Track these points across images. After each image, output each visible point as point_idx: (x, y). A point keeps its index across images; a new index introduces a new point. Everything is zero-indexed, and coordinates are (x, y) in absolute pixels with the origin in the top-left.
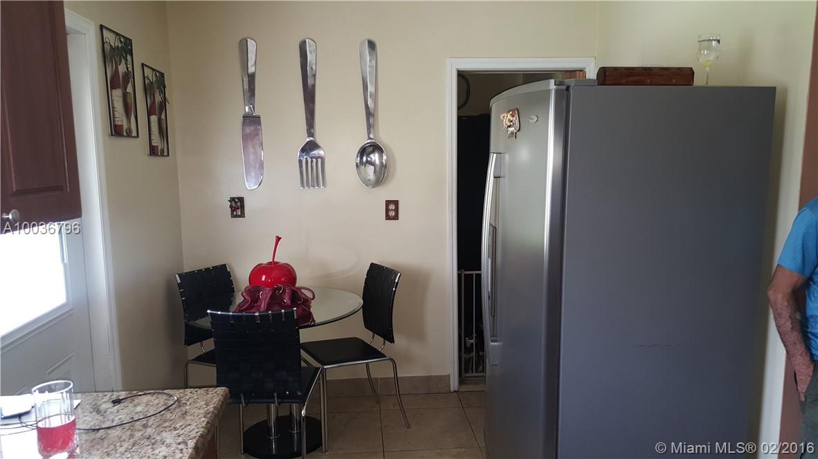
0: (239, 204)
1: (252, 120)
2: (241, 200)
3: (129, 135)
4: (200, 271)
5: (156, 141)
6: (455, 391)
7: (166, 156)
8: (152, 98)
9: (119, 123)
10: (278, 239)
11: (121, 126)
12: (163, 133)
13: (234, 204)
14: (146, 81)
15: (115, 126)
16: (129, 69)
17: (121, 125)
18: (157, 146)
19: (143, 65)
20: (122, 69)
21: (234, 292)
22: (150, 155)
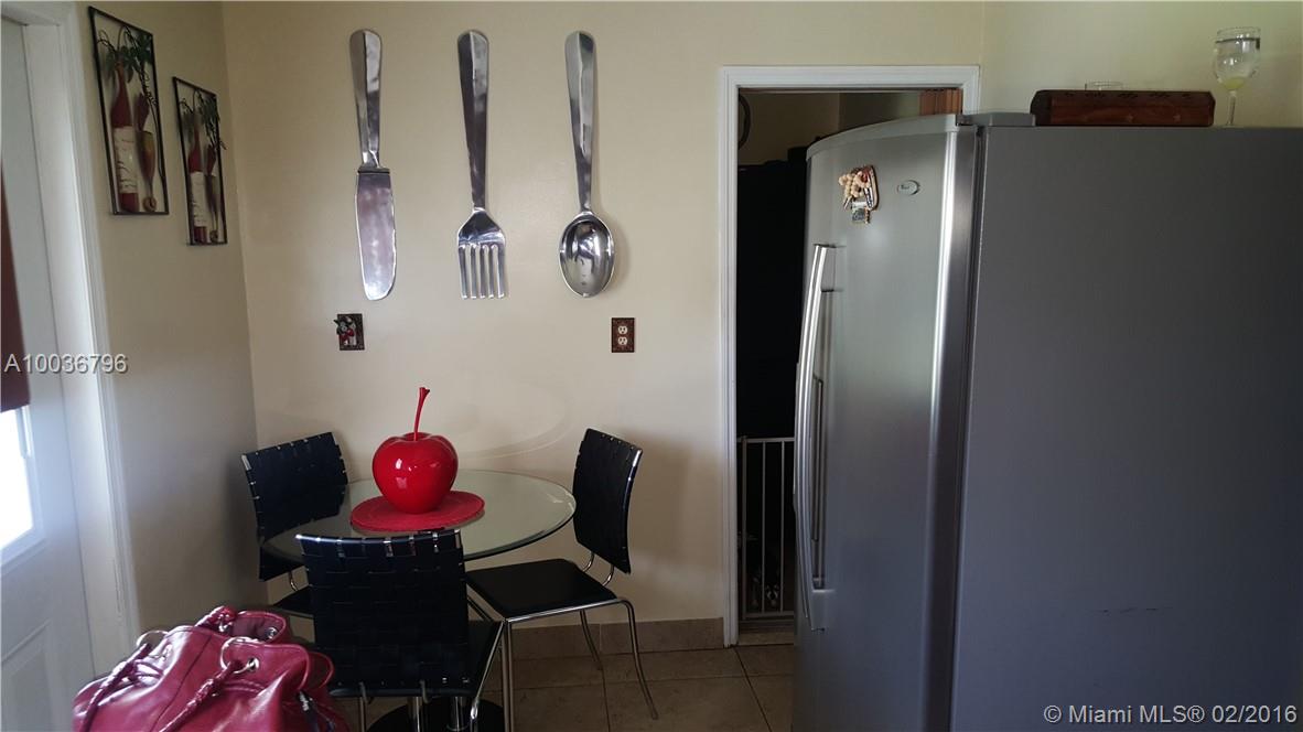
0: (353, 326)
1: (374, 179)
2: (357, 319)
3: (150, 210)
4: (285, 447)
5: (203, 218)
6: (732, 646)
7: (222, 243)
8: (193, 140)
9: (130, 190)
10: (424, 392)
11: (133, 196)
12: (216, 202)
13: (344, 328)
14: (182, 110)
15: (123, 196)
16: (148, 90)
17: (133, 194)
18: (204, 228)
19: (175, 80)
20: (133, 89)
21: (347, 482)
22: (192, 244)
